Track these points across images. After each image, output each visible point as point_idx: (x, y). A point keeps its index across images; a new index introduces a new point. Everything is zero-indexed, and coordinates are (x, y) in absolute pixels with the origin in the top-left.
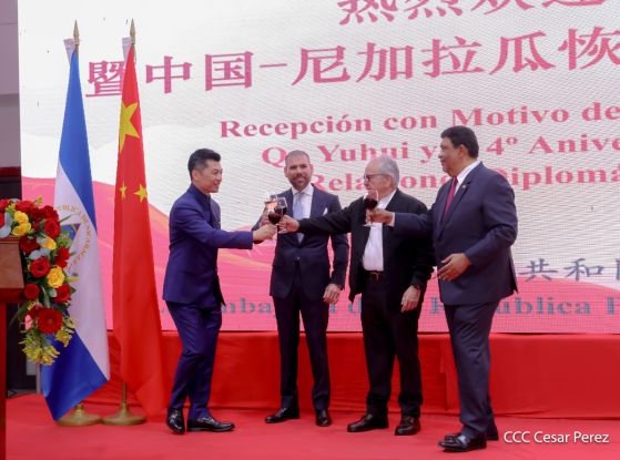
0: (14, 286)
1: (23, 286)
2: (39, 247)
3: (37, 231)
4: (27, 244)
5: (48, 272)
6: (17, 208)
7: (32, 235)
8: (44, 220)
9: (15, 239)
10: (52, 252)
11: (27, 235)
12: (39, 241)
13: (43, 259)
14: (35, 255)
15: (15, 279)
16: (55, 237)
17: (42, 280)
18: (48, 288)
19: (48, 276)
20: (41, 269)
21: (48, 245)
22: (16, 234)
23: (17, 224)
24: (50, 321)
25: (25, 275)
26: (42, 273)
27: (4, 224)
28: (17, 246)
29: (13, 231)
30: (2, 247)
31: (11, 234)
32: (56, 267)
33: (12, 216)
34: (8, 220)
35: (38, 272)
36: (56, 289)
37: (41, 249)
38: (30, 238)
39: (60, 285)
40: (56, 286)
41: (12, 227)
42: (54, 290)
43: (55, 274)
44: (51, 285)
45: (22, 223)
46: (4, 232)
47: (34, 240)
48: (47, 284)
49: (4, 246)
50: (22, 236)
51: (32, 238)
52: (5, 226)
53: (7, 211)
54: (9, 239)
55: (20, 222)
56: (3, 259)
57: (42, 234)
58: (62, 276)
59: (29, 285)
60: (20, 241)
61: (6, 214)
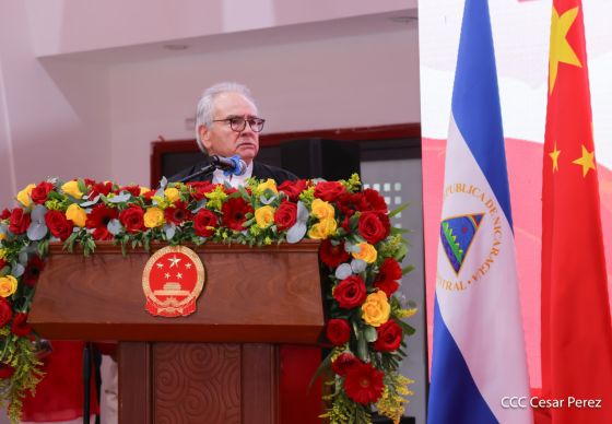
0: (309, 323)
1: (323, 324)
2: (349, 259)
3: (348, 232)
4: (331, 253)
5: (363, 300)
6: (317, 194)
7: (340, 238)
8: (358, 214)
9: (312, 244)
10: (369, 267)
11: (330, 238)
12: (348, 247)
13: (355, 278)
14: (343, 272)
15: (311, 311)
16: (376, 241)
17: (354, 313)
18: (364, 327)
19: (364, 307)
20: (351, 294)
21: (364, 254)
22: (314, 237)
23: (316, 220)
24: (365, 383)
25: (327, 304)
26: (353, 301)
27: (296, 221)
28: (316, 256)
29: (310, 232)
30: (293, 258)
31: (306, 236)
32: (376, 292)
33: (309, 208)
34: (302, 213)
35: (347, 299)
36: (376, 328)
37: (353, 262)
38: (335, 243)
39: (383, 322)
40: (377, 322)
41: (307, 226)
42: (374, 330)
43: (375, 304)
44: (368, 321)
45: (323, 218)
46: (296, 233)
47: (342, 247)
48: (363, 320)
49: (295, 255)
50: (322, 240)
51: (338, 243)
52: (297, 224)
53: (301, 200)
54: (304, 245)
55: (320, 216)
56: (294, 278)
57: (355, 237)
58: (387, 307)
59: (332, 321)
60: (320, 249)
61: (300, 204)
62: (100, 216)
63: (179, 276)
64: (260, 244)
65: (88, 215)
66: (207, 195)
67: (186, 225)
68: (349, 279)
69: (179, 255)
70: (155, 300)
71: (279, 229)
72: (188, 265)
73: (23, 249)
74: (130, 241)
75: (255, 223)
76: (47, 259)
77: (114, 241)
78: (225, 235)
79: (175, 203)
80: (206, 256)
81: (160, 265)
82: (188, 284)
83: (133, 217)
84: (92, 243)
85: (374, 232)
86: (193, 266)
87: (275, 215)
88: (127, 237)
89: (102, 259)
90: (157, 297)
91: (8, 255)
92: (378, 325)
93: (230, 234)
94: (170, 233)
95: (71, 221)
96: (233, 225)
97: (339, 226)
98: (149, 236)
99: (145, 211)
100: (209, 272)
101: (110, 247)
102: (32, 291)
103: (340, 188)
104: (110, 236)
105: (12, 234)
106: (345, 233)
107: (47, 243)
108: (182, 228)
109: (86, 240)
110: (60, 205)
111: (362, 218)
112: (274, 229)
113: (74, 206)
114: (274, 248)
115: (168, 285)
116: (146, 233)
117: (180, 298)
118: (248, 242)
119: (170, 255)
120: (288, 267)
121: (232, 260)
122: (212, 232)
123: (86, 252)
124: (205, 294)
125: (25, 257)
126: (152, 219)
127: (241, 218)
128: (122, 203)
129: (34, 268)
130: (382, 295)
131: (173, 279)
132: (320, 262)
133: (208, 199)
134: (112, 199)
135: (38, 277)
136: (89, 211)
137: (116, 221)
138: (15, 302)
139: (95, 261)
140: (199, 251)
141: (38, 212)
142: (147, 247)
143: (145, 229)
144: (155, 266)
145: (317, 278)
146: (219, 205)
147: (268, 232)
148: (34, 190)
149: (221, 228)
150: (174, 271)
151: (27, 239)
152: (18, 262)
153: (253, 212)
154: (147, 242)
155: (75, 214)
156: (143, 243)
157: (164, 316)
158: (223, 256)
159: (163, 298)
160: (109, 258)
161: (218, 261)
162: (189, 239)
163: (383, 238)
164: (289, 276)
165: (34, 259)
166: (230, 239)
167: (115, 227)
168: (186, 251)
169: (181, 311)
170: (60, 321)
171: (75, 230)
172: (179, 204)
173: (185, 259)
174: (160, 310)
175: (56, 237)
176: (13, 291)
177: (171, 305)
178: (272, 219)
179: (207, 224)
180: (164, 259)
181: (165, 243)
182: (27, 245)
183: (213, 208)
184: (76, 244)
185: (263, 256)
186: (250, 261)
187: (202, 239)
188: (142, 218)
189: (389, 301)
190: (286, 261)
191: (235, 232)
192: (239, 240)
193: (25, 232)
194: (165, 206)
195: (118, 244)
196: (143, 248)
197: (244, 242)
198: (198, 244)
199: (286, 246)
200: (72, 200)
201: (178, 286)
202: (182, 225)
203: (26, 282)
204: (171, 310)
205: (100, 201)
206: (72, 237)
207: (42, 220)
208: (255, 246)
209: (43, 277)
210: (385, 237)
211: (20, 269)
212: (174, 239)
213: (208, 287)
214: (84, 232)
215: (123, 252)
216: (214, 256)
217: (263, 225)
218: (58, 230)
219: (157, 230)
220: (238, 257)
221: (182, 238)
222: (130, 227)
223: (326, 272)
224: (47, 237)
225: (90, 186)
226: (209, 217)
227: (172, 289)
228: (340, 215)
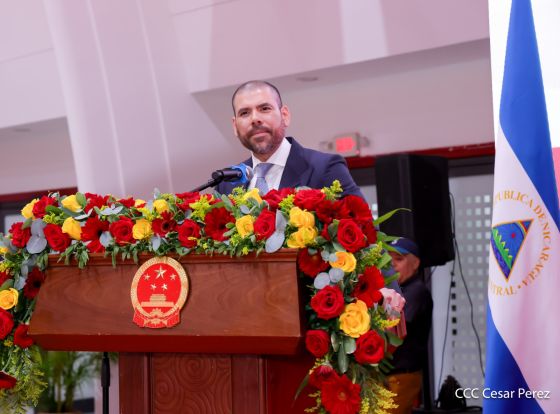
0: (286, 334)
1: (299, 335)
2: (327, 268)
3: (327, 241)
4: (308, 263)
5: (342, 310)
6: (300, 203)
7: (318, 248)
8: (336, 222)
9: (291, 254)
10: (347, 276)
11: (309, 246)
12: (326, 256)
13: (331, 290)
14: (321, 281)
15: (287, 322)
16: (356, 250)
17: (332, 323)
18: (342, 337)
19: (342, 317)
20: (329, 304)
21: (342, 263)
22: (292, 246)
23: (295, 229)
24: (343, 396)
25: (306, 318)
26: (330, 311)
27: (275, 230)
28: (295, 265)
29: (288, 241)
30: (273, 268)
31: (285, 245)
32: (355, 301)
33: (287, 216)
34: (280, 222)
35: (325, 310)
36: (356, 339)
37: (331, 271)
38: (312, 252)
39: (363, 333)
40: (356, 333)
41: (286, 234)
42: (353, 341)
43: (354, 314)
44: (347, 332)
45: (301, 226)
46: (274, 243)
47: (319, 255)
48: (342, 331)
49: (275, 265)
50: (300, 249)
51: (316, 252)
52: (276, 234)
53: (280, 209)
54: (282, 254)
55: (297, 225)
56: (273, 288)
57: (334, 245)
58: (367, 317)
59: (310, 333)
60: (298, 258)
61: (278, 212)
62: (94, 227)
63: (165, 287)
64: (239, 254)
65: (82, 228)
66: (192, 205)
67: (171, 236)
68: (327, 288)
69: (166, 267)
70: (142, 311)
71: (258, 238)
72: (173, 276)
73: (24, 262)
74: (120, 253)
75: (236, 232)
76: (47, 272)
77: (107, 253)
78: (205, 246)
79: (162, 215)
80: (190, 267)
81: (147, 277)
82: (172, 296)
83: (123, 229)
84: (85, 255)
85: (353, 239)
86: (178, 278)
87: (255, 224)
88: (116, 249)
89: (96, 271)
90: (145, 308)
91: (12, 269)
92: (358, 336)
93: (212, 244)
94: (156, 244)
95: (66, 235)
96: (215, 235)
97: (320, 234)
98: (138, 247)
99: (134, 222)
100: (193, 283)
101: (101, 260)
102: (33, 302)
103: (321, 195)
104: (102, 249)
105: (14, 248)
106: (325, 241)
107: (46, 257)
108: (167, 239)
109: (80, 252)
110: (57, 218)
111: (340, 226)
112: (253, 238)
113: (69, 219)
114: (255, 259)
115: (154, 297)
116: (133, 245)
117: (165, 310)
118: (229, 252)
119: (156, 267)
120: (268, 276)
121: (215, 270)
122: (195, 243)
123: (81, 265)
124: (190, 305)
125: (25, 270)
126: (140, 231)
127: (223, 228)
128: (113, 216)
129: (35, 281)
130: (361, 305)
131: (159, 291)
132: (299, 271)
133: (193, 210)
134: (105, 212)
135: (38, 290)
136: (83, 224)
137: (108, 233)
138: (18, 314)
139: (90, 274)
140: (183, 261)
141: (37, 227)
142: (136, 259)
143: (133, 240)
144: (142, 277)
145: (295, 288)
146: (202, 215)
147: (246, 242)
148: (36, 205)
149: (203, 238)
150: (159, 282)
151: (27, 252)
152: (20, 275)
153: (234, 221)
154: (135, 252)
155: (72, 227)
156: (132, 255)
158: (206, 266)
159: (148, 309)
160: (102, 269)
161: (201, 272)
162: (173, 250)
163: (366, 245)
164: (268, 286)
165: (33, 270)
166: (213, 249)
167: (106, 240)
168: (172, 263)
169: (165, 322)
170: (56, 332)
171: (73, 242)
172: (166, 215)
173: (170, 270)
174: (146, 322)
175: (56, 250)
176: (15, 302)
177: (156, 317)
178: (252, 229)
179: (190, 235)
180: (152, 270)
181: (152, 255)
182: (26, 258)
183: (197, 218)
184: (72, 256)
185: (244, 266)
186: (231, 270)
187: (187, 250)
188: (131, 230)
189: (369, 312)
190: (266, 270)
191: (216, 243)
192: (220, 250)
193: (25, 246)
194: (151, 217)
195: (109, 256)
196: (132, 259)
197: (225, 253)
198: (182, 254)
199: (264, 255)
200: (70, 213)
201: (163, 297)
202: (166, 236)
203: (25, 297)
204: (155, 322)
205: (94, 214)
206: (68, 250)
207: (41, 233)
208: (234, 256)
209: (43, 289)
210: (368, 245)
211: (22, 282)
212: (160, 250)
213: (192, 298)
214: (81, 245)
215: (114, 263)
216: (198, 267)
217: (243, 234)
218: (56, 242)
219: (145, 242)
220: (220, 268)
221: (168, 250)
222: (119, 239)
223: (305, 282)
224: (47, 249)
225: (89, 200)
226: (193, 228)
227: (157, 300)
228: (320, 222)
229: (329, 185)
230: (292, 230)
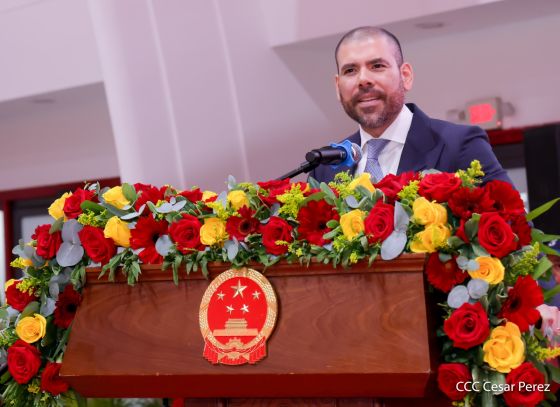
0: (410, 369)
1: (429, 371)
2: (465, 279)
4: (439, 273)
5: (486, 336)
6: (426, 192)
7: (453, 252)
8: (476, 216)
9: (416, 261)
10: (493, 290)
11: (439, 250)
12: (463, 263)
13: (471, 309)
14: (457, 297)
15: (413, 353)
16: (503, 254)
17: (472, 355)
18: (487, 373)
19: (487, 346)
20: (469, 329)
21: (486, 272)
22: (416, 250)
23: (421, 228)
25: (436, 345)
26: (470, 338)
27: (393, 229)
28: (421, 276)
29: (412, 244)
30: (391, 280)
31: (407, 249)
32: (503, 324)
33: (409, 210)
34: (401, 217)
35: (463, 335)
36: (506, 375)
37: (470, 283)
38: (444, 258)
39: (515, 366)
40: (505, 367)
41: (408, 235)
42: (502, 377)
43: (503, 341)
44: (493, 364)
45: (429, 223)
46: (393, 246)
47: (453, 262)
48: (487, 364)
49: (394, 276)
50: (427, 254)
51: (449, 257)
52: (394, 234)
53: (399, 200)
54: (404, 262)
55: (424, 221)
56: (392, 308)
57: (474, 247)
58: (521, 345)
59: (444, 367)
60: (425, 266)
61: (398, 205)
62: (148, 229)
63: (245, 308)
64: (345, 263)
65: (132, 231)
66: (280, 198)
67: (253, 239)
68: (465, 306)
69: (246, 281)
70: (214, 342)
71: (370, 241)
72: (256, 294)
73: (53, 279)
74: (184, 263)
75: (342, 233)
76: (84, 291)
77: (165, 264)
78: (299, 252)
79: (240, 211)
80: (279, 282)
81: (221, 295)
82: (256, 321)
83: (186, 231)
84: (136, 268)
85: (500, 239)
86: (263, 296)
87: (366, 222)
88: (179, 259)
89: (151, 289)
90: (219, 338)
91: (36, 288)
92: (508, 371)
93: (308, 250)
94: (232, 251)
95: (110, 240)
96: (311, 238)
97: (454, 233)
98: (208, 255)
99: (202, 222)
100: (283, 303)
101: (157, 273)
102: (67, 332)
103: (455, 180)
104: (159, 259)
105: (39, 260)
106: (462, 242)
107: (83, 271)
108: (247, 243)
109: (130, 264)
110: (97, 218)
111: (482, 222)
112: (364, 241)
113: (114, 220)
114: (367, 269)
115: (230, 323)
116: (202, 253)
117: (246, 339)
118: (331, 260)
119: (233, 281)
120: (385, 292)
121: (313, 285)
122: (284, 248)
123: (130, 281)
124: (278, 333)
125: (55, 289)
126: (210, 233)
127: (323, 228)
128: (173, 214)
129: (69, 303)
130: (512, 329)
131: (238, 314)
132: (426, 284)
133: (282, 204)
134: (161, 208)
135: (73, 317)
136: (133, 225)
137: (166, 237)
138: (46, 349)
139: (143, 293)
140: (270, 274)
141: (71, 230)
142: (205, 272)
143: (201, 247)
144: (215, 296)
145: (422, 307)
146: (295, 211)
147: (355, 246)
148: (68, 200)
149: (296, 242)
150: (238, 302)
151: (57, 265)
152: (49, 295)
153: (338, 218)
154: (204, 263)
155: (117, 230)
156: (200, 267)
157: (227, 364)
158: (301, 279)
159: (224, 340)
160: (159, 287)
161: (294, 287)
162: (256, 259)
163: (517, 248)
164: (385, 305)
165: (66, 289)
166: (309, 257)
167: (164, 246)
168: (255, 276)
169: (247, 357)
170: (99, 373)
171: (120, 250)
172: (245, 211)
173: (252, 286)
174: (220, 356)
175: (96, 262)
176: (42, 333)
177: (234, 349)
178: (361, 228)
179: (278, 238)
180: (227, 287)
181: (227, 265)
182: (56, 273)
183: (288, 215)
184: (118, 269)
185: (352, 278)
186: (335, 285)
187: (274, 259)
188: (198, 233)
189: (524, 338)
190: (382, 284)
191: (314, 248)
192: (320, 258)
193: (55, 257)
194: (226, 215)
195: (169, 268)
196: (199, 272)
197: (326, 261)
198: (267, 264)
199: (379, 263)
200: (114, 211)
201: (243, 322)
202: (246, 239)
203: (55, 326)
204: (233, 356)
205: (147, 212)
206: (113, 261)
207: (76, 239)
208: (339, 265)
209: (80, 313)
210: (519, 247)
211: (51, 305)
212: (238, 258)
213: (282, 324)
214: (130, 254)
215: (175, 278)
216: (290, 280)
217: (350, 236)
218: (95, 251)
219: (218, 248)
220: (320, 282)
221: (249, 259)
222: (182, 245)
223: (435, 298)
224: (85, 261)
225: (140, 192)
226: (282, 228)
227: (236, 327)
228: (455, 218)
229: (466, 166)
230: (416, 228)
